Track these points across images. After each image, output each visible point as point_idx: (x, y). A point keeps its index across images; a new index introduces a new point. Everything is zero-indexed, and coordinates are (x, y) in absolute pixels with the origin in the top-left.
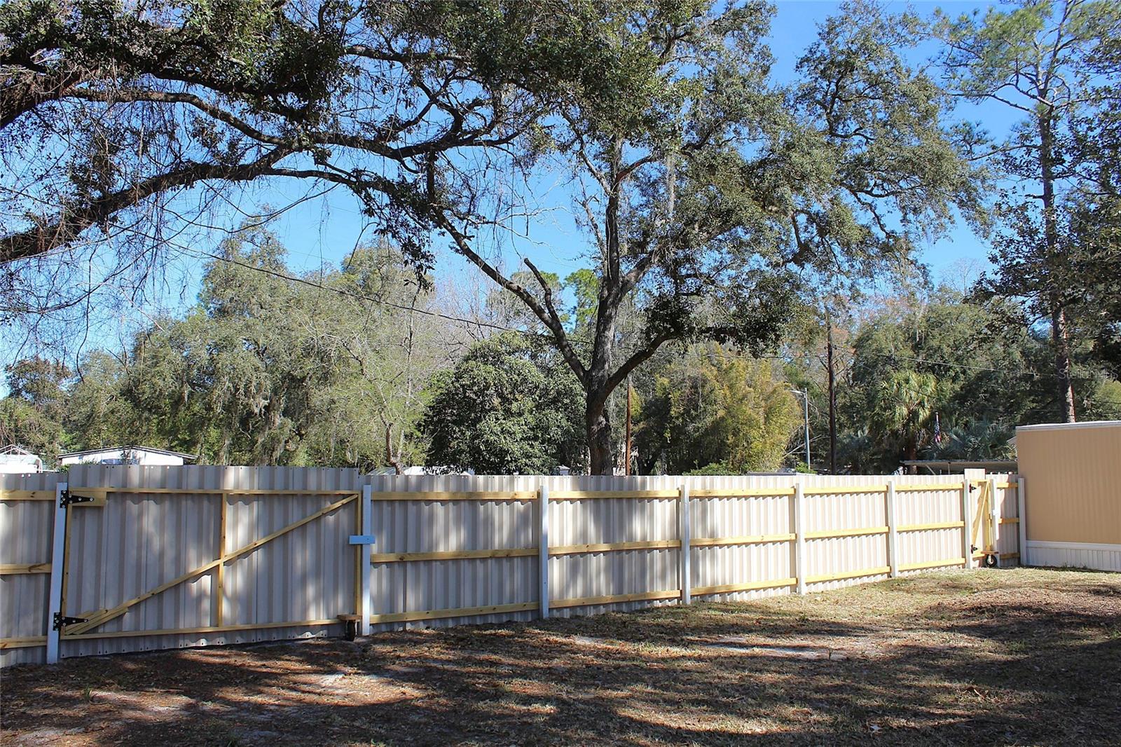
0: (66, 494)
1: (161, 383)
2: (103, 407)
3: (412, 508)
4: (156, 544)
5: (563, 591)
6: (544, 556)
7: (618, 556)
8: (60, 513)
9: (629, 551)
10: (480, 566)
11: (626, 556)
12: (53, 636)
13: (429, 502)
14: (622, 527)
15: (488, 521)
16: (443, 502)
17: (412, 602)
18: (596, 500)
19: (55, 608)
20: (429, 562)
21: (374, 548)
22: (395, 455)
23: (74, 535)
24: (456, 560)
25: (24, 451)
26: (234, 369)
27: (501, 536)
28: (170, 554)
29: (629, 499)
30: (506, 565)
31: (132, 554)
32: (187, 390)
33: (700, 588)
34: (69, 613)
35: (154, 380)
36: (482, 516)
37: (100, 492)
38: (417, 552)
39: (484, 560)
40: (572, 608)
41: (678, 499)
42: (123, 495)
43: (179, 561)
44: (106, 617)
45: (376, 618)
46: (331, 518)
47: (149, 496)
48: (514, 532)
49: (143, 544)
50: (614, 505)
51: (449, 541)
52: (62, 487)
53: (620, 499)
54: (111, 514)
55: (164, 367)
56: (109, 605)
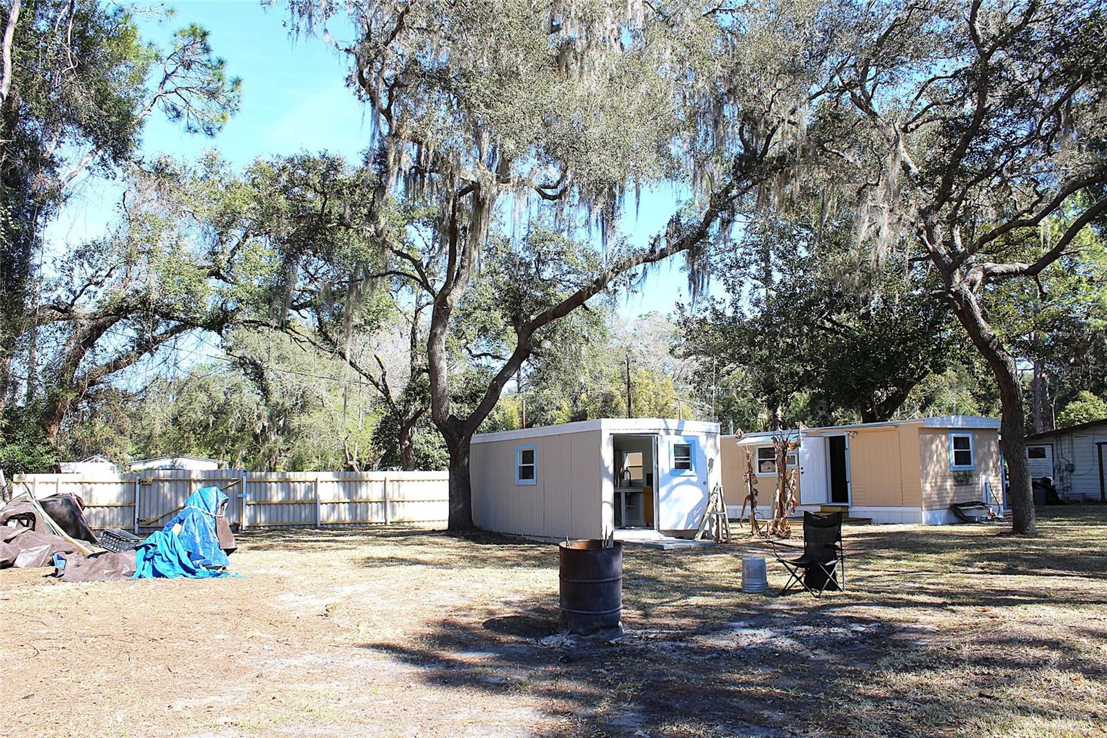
0: (139, 480)
1: (194, 416)
2: (158, 430)
3: (263, 484)
4: (169, 496)
5: (328, 517)
6: (318, 503)
7: (353, 504)
8: (138, 486)
9: (360, 502)
10: (291, 506)
11: (370, 505)
12: (137, 525)
13: (270, 482)
14: (356, 492)
15: (295, 490)
16: (276, 482)
17: (262, 519)
18: (344, 482)
19: (137, 517)
20: (270, 504)
21: (248, 498)
22: (352, 459)
23: (142, 494)
24: (281, 504)
25: (102, 460)
26: (242, 405)
27: (300, 496)
28: (174, 499)
29: (360, 481)
30: (303, 506)
31: (161, 499)
32: (212, 419)
33: (396, 519)
34: (141, 519)
35: (189, 414)
36: (292, 487)
37: (150, 479)
38: (265, 501)
39: (293, 504)
40: (332, 524)
41: (385, 481)
42: (158, 480)
43: (177, 503)
44: (152, 520)
45: (247, 524)
46: (231, 488)
47: (167, 480)
48: (306, 494)
49: (165, 496)
50: (353, 484)
51: (277, 496)
52: (138, 478)
53: (356, 481)
54: (155, 486)
55: (196, 405)
56: (153, 517)
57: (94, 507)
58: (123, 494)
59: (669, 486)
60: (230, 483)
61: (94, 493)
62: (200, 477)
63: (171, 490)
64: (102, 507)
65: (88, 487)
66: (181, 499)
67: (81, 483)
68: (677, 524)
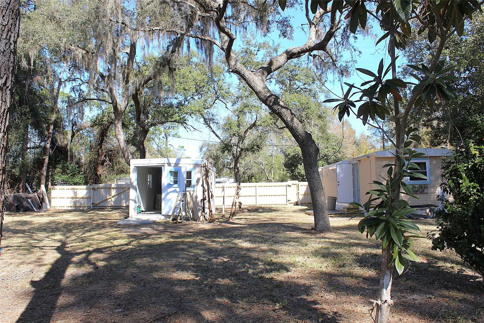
4: (104, 194)
19: (92, 202)
31: (101, 195)
42: (99, 188)
43: (106, 197)
47: (103, 188)
56: (98, 202)
57: (78, 198)
58: (87, 193)
59: (166, 192)
60: (127, 189)
61: (78, 193)
62: (115, 187)
63: (104, 192)
64: (80, 198)
65: (76, 191)
66: (108, 195)
67: (73, 189)
68: (169, 212)
